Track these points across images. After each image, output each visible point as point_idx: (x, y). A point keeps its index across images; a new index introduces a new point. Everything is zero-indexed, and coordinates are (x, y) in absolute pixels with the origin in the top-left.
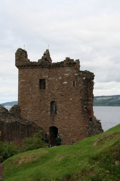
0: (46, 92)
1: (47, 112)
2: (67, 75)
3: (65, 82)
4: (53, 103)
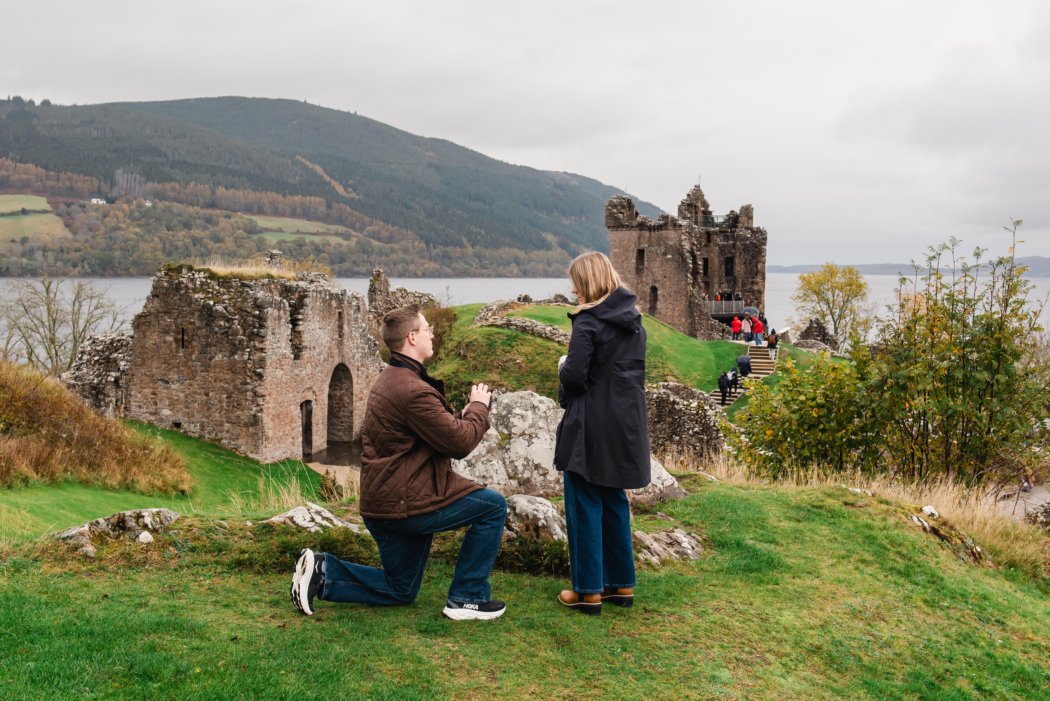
0: (645, 270)
1: (646, 302)
2: (671, 243)
3: (669, 256)
4: (654, 290)
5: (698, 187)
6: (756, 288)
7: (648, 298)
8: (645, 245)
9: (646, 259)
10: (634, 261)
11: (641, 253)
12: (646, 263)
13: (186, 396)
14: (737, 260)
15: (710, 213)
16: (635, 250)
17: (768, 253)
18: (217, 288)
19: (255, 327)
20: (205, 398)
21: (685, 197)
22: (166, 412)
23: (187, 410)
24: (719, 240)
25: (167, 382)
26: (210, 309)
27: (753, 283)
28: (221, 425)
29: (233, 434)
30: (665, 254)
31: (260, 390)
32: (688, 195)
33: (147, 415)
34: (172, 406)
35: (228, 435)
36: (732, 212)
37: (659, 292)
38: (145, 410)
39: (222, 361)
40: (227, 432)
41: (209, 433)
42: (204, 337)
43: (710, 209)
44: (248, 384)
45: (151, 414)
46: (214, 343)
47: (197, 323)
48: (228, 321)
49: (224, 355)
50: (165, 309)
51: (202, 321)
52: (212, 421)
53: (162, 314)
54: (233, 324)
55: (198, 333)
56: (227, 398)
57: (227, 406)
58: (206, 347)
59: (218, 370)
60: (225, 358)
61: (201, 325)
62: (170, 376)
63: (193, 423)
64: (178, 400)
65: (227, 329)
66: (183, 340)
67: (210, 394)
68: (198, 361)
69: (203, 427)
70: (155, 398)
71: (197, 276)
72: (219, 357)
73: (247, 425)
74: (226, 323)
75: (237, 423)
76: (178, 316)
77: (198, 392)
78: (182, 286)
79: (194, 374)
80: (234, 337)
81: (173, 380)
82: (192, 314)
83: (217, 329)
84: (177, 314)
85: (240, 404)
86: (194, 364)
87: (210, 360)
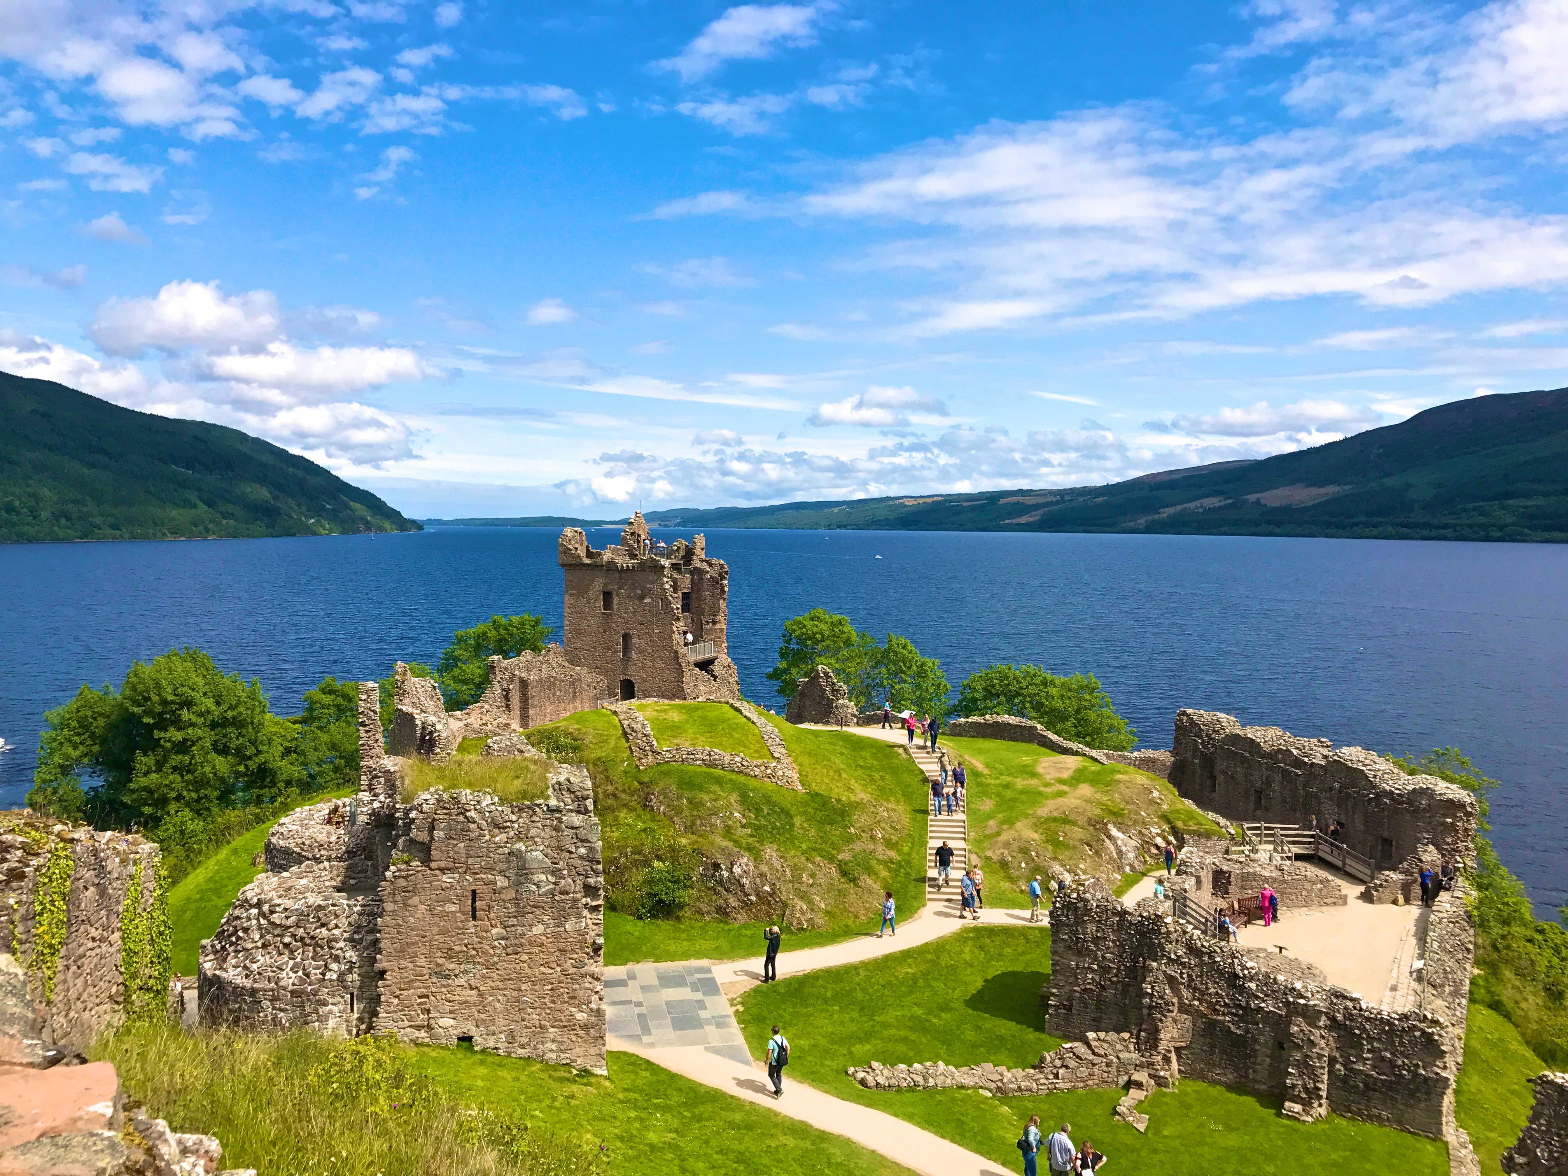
0: (615, 616)
1: (615, 652)
2: (649, 586)
3: (647, 600)
6: (718, 626)
7: (620, 647)
8: (612, 587)
9: (616, 601)
10: (598, 605)
11: (607, 596)
12: (615, 607)
13: (481, 995)
14: (695, 596)
16: (601, 592)
18: (514, 818)
20: (515, 993)
22: (447, 1022)
23: (483, 1016)
24: (674, 574)
25: (448, 977)
26: (519, 854)
27: (714, 622)
28: (544, 1029)
29: (562, 1043)
30: (642, 597)
31: (596, 970)
33: (410, 1030)
34: (455, 1013)
35: (554, 1047)
37: (635, 640)
38: (406, 1023)
39: (543, 934)
40: (553, 1041)
41: (522, 1046)
42: (509, 901)
44: (585, 965)
45: (417, 1027)
46: (529, 909)
47: (501, 882)
48: (553, 873)
49: (547, 926)
50: (443, 864)
51: (508, 877)
52: (527, 1027)
53: (437, 872)
54: (561, 878)
55: (503, 896)
56: (552, 989)
57: (553, 1002)
58: (516, 917)
59: (536, 950)
60: (548, 930)
61: (506, 884)
62: (452, 966)
63: (493, 1034)
64: (466, 1002)
65: (552, 886)
66: (474, 910)
67: (523, 988)
68: (503, 938)
69: (512, 1038)
70: (424, 1003)
71: (484, 804)
72: (539, 929)
73: (586, 1027)
74: (550, 877)
75: (569, 1026)
76: (465, 873)
77: (501, 985)
78: (472, 826)
79: (496, 959)
80: (563, 897)
81: (457, 972)
82: (490, 869)
83: (534, 888)
84: (464, 869)
85: (574, 998)
86: (496, 943)
87: (522, 935)
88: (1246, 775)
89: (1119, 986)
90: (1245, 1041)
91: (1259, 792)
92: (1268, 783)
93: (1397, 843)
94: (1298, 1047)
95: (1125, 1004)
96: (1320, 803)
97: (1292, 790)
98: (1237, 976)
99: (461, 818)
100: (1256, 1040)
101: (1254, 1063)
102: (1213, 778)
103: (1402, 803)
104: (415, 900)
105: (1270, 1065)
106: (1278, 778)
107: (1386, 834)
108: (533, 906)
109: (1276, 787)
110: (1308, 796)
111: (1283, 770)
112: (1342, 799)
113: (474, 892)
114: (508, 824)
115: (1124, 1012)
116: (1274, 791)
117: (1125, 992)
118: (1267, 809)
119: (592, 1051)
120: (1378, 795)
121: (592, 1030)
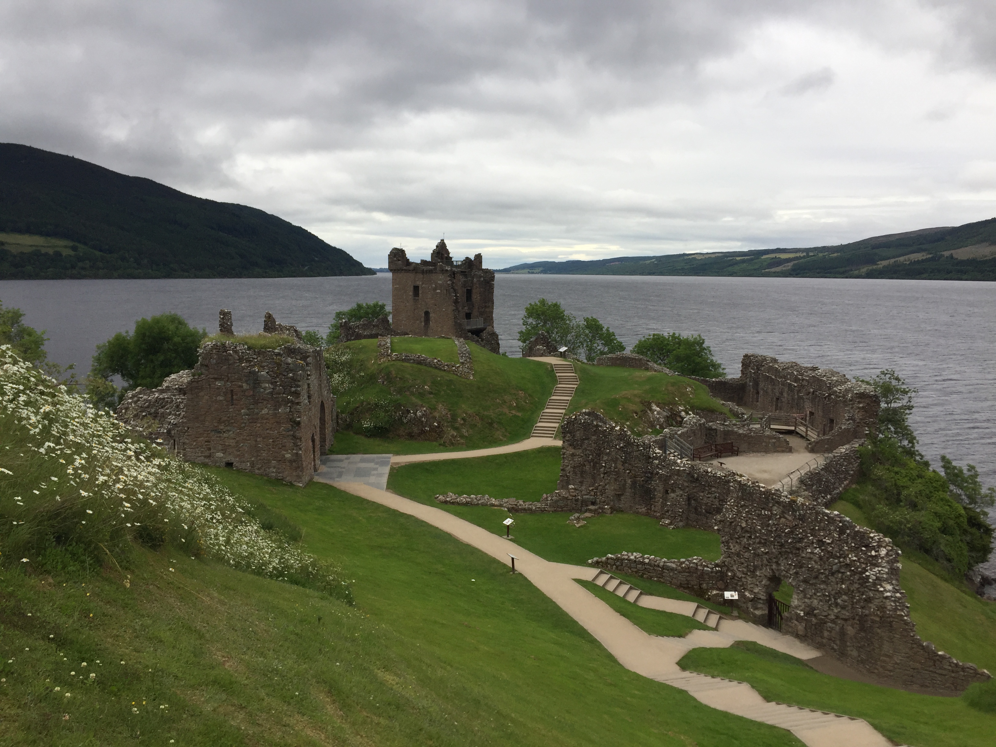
0: (420, 301)
1: (421, 322)
2: (440, 282)
3: (438, 291)
4: (427, 313)
5: (443, 240)
6: (487, 310)
7: (423, 319)
8: (419, 283)
9: (420, 292)
10: (411, 293)
11: (416, 289)
12: (420, 295)
13: (237, 442)
14: (474, 291)
15: (451, 258)
16: (412, 286)
17: (495, 286)
18: (255, 357)
19: (291, 387)
20: (254, 443)
21: (435, 248)
22: (220, 455)
23: (238, 453)
24: (462, 279)
25: (220, 432)
26: (254, 373)
27: (486, 307)
28: (269, 461)
29: (279, 468)
30: (435, 289)
31: (298, 434)
32: (437, 246)
33: (203, 458)
34: (224, 451)
36: (467, 258)
37: (431, 315)
38: (200, 454)
39: (268, 414)
40: (274, 467)
41: (259, 469)
42: (250, 396)
43: (451, 255)
44: (291, 430)
45: (205, 457)
46: (260, 401)
47: (245, 386)
48: (272, 384)
49: (269, 409)
50: (216, 376)
51: (249, 385)
52: (260, 459)
53: (213, 380)
54: (276, 386)
55: (246, 394)
56: (273, 441)
57: (273, 448)
58: (253, 404)
59: (265, 421)
60: (270, 412)
61: (248, 388)
62: (222, 427)
63: (244, 462)
64: (230, 445)
65: (272, 390)
66: (232, 399)
67: (258, 440)
68: (247, 415)
69: (253, 465)
70: (209, 445)
71: (238, 348)
72: (265, 411)
73: (291, 461)
74: (270, 385)
75: (282, 460)
76: (227, 381)
77: (248, 438)
78: (230, 357)
79: (243, 425)
80: (278, 396)
81: (224, 430)
82: (240, 379)
83: (262, 390)
84: (227, 379)
85: (285, 446)
86: (244, 417)
87: (257, 414)
88: (772, 390)
89: (592, 464)
90: (650, 491)
91: (778, 399)
92: (781, 393)
93: (836, 421)
94: (674, 491)
95: (594, 473)
96: (804, 402)
97: (792, 396)
98: (650, 458)
99: (225, 353)
100: (655, 490)
101: (654, 502)
102: (758, 393)
103: (840, 397)
104: (201, 394)
105: (662, 502)
106: (786, 389)
107: (831, 416)
108: (262, 399)
109: (785, 395)
110: (801, 398)
111: (790, 384)
112: (814, 398)
113: (232, 391)
114: (251, 359)
115: (594, 478)
116: (784, 398)
117: (594, 467)
118: (781, 409)
119: (294, 474)
120: (830, 395)
121: (294, 464)
